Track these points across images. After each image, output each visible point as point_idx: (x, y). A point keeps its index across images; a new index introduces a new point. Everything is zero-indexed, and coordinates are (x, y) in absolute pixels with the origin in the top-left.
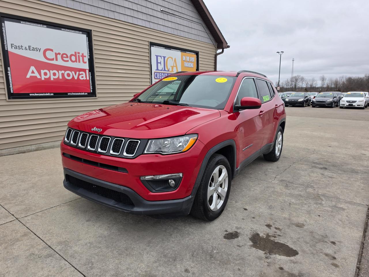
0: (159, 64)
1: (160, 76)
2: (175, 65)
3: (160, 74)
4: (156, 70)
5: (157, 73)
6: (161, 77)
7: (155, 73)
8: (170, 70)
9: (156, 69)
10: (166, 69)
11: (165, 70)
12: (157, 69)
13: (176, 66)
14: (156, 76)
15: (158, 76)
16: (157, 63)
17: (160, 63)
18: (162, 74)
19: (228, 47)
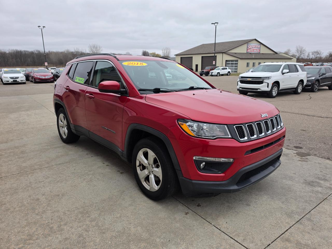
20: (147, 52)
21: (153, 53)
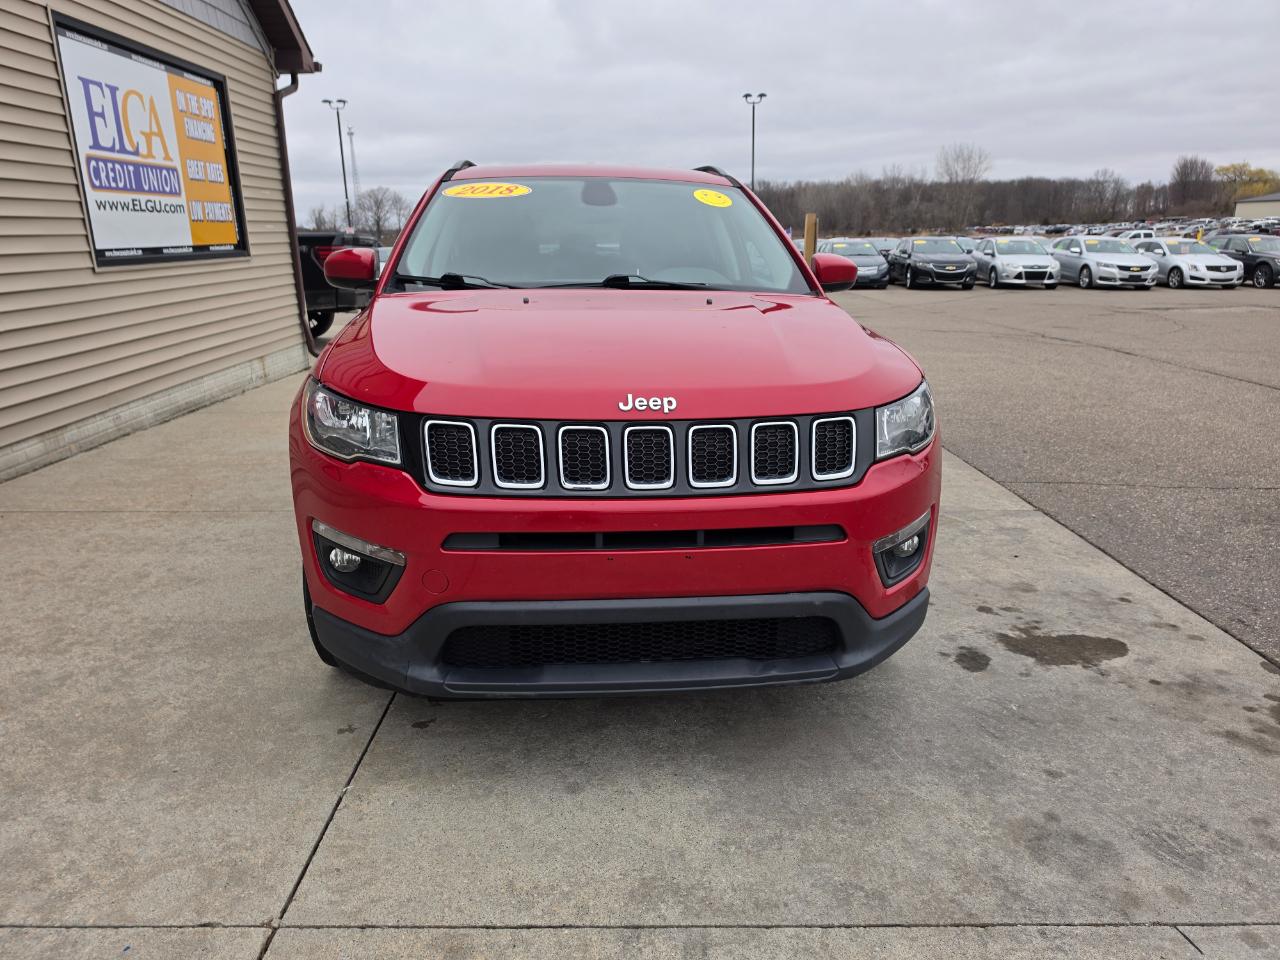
0: (98, 120)
1: (111, 175)
2: (155, 129)
3: (110, 165)
4: (91, 147)
5: (97, 160)
6: (115, 180)
7: (89, 159)
8: (141, 150)
9: (91, 143)
10: (129, 147)
11: (123, 150)
12: (96, 145)
13: (160, 135)
14: (97, 171)
15: (103, 175)
16: (92, 115)
17: (102, 115)
18: (117, 166)
19: (317, 67)
20: (1203, 164)
21: (1233, 166)
